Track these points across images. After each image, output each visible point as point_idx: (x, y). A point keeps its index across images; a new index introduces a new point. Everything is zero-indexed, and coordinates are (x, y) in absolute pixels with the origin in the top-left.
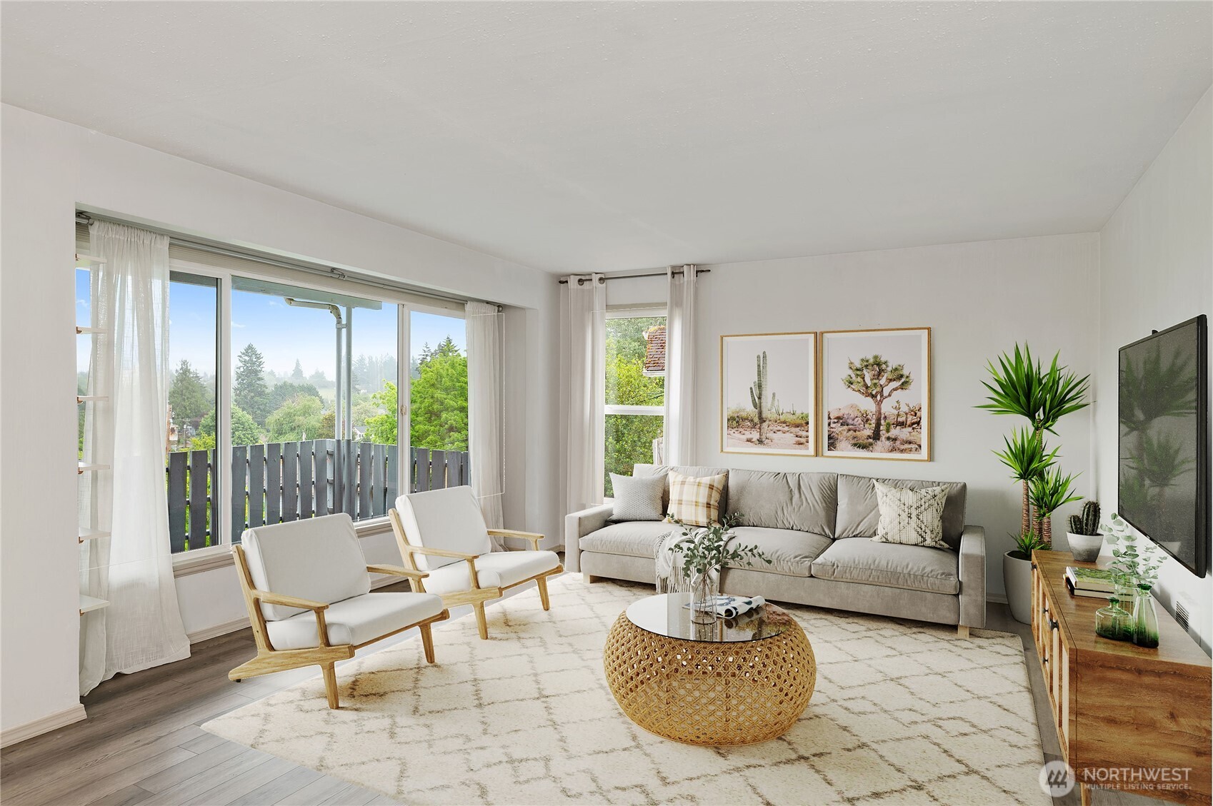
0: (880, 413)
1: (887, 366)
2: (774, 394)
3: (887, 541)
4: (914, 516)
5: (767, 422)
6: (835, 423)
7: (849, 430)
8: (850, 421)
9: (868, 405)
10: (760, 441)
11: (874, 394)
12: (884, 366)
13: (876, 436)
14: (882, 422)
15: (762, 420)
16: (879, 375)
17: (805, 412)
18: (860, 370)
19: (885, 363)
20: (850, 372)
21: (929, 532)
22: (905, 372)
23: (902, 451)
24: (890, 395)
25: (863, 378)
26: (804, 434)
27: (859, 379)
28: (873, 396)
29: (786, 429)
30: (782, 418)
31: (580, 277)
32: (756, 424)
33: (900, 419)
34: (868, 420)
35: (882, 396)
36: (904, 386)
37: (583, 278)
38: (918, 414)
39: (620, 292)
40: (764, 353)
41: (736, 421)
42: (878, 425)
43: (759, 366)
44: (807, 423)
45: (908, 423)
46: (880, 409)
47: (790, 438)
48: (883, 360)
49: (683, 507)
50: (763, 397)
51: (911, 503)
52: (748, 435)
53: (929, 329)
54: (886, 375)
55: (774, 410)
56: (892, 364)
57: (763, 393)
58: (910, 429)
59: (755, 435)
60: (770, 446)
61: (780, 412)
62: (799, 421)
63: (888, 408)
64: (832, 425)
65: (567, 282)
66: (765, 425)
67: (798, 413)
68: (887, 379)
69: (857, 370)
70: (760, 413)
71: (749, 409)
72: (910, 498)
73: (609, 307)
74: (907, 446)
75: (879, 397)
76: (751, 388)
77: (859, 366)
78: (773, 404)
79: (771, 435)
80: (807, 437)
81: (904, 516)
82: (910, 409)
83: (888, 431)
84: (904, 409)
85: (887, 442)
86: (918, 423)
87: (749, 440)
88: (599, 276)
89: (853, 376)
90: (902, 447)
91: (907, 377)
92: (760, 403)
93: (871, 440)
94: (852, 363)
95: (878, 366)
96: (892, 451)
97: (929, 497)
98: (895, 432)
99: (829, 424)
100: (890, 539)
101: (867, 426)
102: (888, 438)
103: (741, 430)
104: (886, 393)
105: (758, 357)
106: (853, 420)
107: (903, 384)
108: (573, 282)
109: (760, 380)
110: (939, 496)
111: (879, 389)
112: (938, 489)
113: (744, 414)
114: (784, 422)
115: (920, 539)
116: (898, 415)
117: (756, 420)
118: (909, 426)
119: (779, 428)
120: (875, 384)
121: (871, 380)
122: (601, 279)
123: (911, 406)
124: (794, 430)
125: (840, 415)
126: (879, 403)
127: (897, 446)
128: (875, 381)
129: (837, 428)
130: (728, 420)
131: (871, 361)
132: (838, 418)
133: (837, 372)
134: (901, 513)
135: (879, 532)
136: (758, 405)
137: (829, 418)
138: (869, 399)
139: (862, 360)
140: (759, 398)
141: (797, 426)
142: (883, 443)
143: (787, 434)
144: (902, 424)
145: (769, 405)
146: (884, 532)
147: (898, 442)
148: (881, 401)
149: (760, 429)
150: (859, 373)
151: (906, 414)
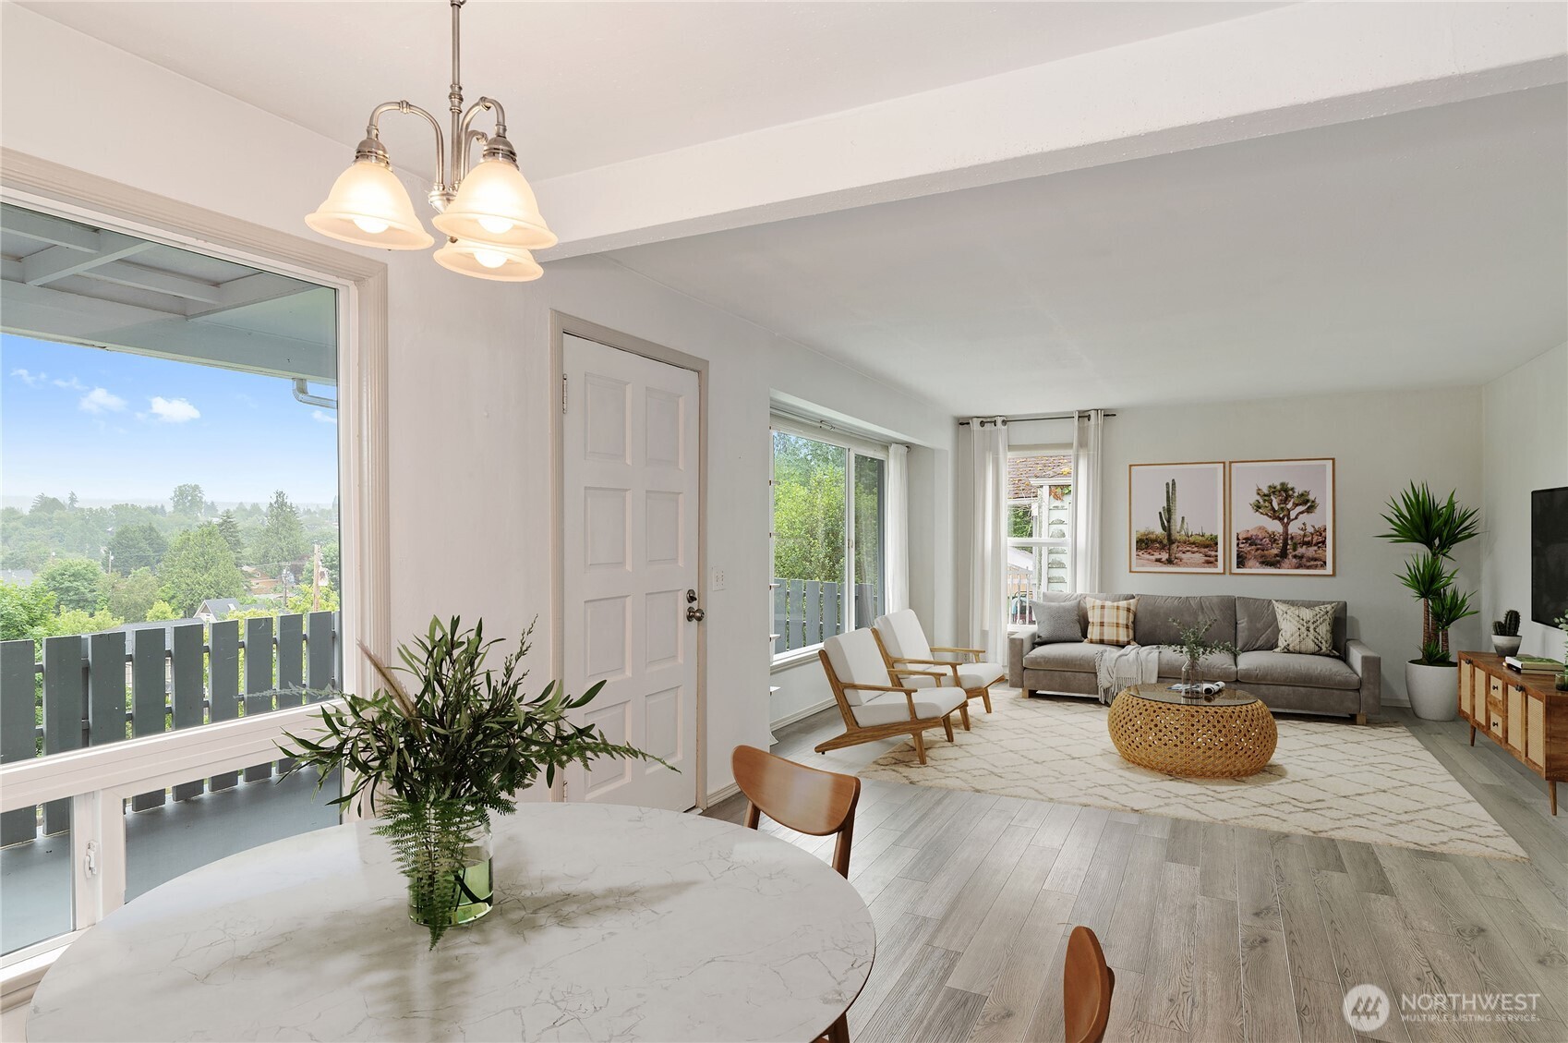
0: (1287, 534)
1: (1294, 492)
2: (1183, 518)
3: (1289, 652)
4: (1311, 630)
5: (1176, 544)
6: (1243, 543)
7: (1257, 549)
8: (1258, 542)
9: (1276, 527)
10: (1170, 562)
11: (1281, 516)
12: (1291, 492)
13: (1284, 554)
14: (1289, 542)
15: (1171, 541)
16: (1285, 501)
17: (1214, 534)
18: (1268, 495)
19: (1292, 489)
20: (1258, 498)
21: (1324, 643)
22: (1311, 497)
23: (1308, 568)
24: (1296, 518)
25: (1271, 503)
26: (1213, 553)
27: (1267, 504)
28: (1281, 520)
29: (1196, 549)
30: (1192, 539)
31: (981, 419)
32: (1165, 546)
33: (1306, 539)
34: (1275, 540)
35: (1289, 518)
36: (1310, 510)
37: (984, 420)
38: (1323, 534)
39: (1023, 434)
40: (1173, 480)
41: (1145, 544)
42: (1285, 544)
43: (1168, 492)
44: (1217, 544)
45: (1314, 542)
46: (1287, 530)
47: (1199, 557)
48: (1290, 486)
49: (1105, 628)
50: (1172, 521)
51: (1308, 619)
52: (1157, 556)
53: (1333, 459)
54: (1292, 500)
55: (1183, 533)
56: (1299, 490)
57: (1173, 517)
58: (1316, 548)
59: (1165, 556)
60: (1179, 565)
61: (1190, 534)
62: (1208, 542)
63: (1294, 529)
64: (1241, 546)
65: (968, 423)
66: (1174, 546)
67: (1208, 534)
68: (1294, 503)
69: (1265, 495)
70: (1169, 535)
71: (1158, 531)
72: (1307, 614)
73: (1011, 448)
74: (1312, 563)
75: (1286, 520)
76: (1160, 513)
77: (1266, 492)
78: (1182, 527)
79: (1180, 555)
80: (1217, 556)
81: (1303, 629)
82: (1315, 530)
83: (1295, 550)
84: (1310, 530)
85: (1294, 560)
86: (1324, 542)
87: (1158, 560)
88: (1002, 418)
89: (1261, 501)
90: (1308, 564)
91: (1313, 502)
92: (1169, 526)
93: (1278, 558)
94: (1259, 490)
95: (1284, 492)
96: (1298, 568)
97: (1322, 613)
98: (1301, 550)
99: (1238, 545)
100: (1291, 649)
101: (1274, 545)
102: (1295, 557)
103: (1150, 551)
104: (1292, 516)
105: (1167, 484)
106: (1261, 540)
107: (1308, 508)
108: (975, 424)
109: (1168, 505)
110: (1330, 612)
111: (1285, 513)
112: (1329, 607)
113: (1153, 537)
114: (1194, 543)
115: (1317, 648)
116: (1305, 536)
117: (1165, 541)
118: (1315, 545)
119: (1188, 548)
120: (1282, 509)
121: (1279, 504)
122: (1003, 421)
123: (1317, 528)
124: (1203, 550)
125: (1249, 535)
126: (1286, 526)
127: (1302, 562)
128: (1282, 506)
129: (1246, 548)
130: (1137, 542)
131: (1279, 487)
132: (1247, 539)
133: (1245, 496)
134: (1301, 627)
135: (1280, 643)
136: (1167, 528)
137: (1238, 539)
138: (1277, 522)
139: (1270, 487)
140: (1169, 521)
141: (1206, 547)
142: (1291, 560)
143: (1197, 555)
144: (1309, 544)
145: (1178, 528)
146: (1285, 644)
147: (1304, 560)
148: (1288, 523)
149: (1169, 549)
150: (1266, 498)
151: (1312, 534)
